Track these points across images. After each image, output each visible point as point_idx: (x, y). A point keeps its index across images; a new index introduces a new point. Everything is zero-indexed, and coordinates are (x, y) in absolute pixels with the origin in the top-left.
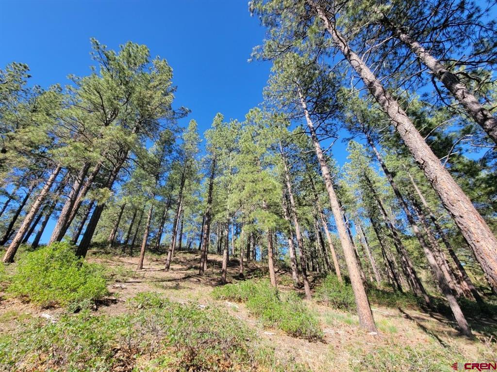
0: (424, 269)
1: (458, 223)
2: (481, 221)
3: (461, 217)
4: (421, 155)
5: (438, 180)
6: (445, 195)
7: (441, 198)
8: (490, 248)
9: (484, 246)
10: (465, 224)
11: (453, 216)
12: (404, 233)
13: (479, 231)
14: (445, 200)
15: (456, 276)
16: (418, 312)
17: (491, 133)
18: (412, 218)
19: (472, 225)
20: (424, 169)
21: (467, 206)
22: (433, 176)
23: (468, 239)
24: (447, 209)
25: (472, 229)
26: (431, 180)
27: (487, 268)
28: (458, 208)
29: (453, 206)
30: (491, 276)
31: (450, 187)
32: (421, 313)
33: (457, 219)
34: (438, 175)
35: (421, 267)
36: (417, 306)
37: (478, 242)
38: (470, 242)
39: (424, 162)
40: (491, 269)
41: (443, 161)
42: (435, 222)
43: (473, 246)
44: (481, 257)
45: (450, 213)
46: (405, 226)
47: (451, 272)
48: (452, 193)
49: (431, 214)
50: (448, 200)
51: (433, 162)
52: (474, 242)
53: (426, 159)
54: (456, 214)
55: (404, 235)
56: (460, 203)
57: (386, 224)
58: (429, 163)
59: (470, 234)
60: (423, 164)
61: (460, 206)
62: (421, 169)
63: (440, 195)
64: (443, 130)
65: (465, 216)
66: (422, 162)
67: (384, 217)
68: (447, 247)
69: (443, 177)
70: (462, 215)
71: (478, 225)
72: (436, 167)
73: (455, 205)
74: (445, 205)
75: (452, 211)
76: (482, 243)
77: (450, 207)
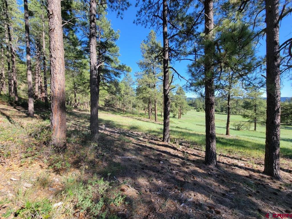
0: (25, 83)
1: (51, 61)
2: (63, 65)
3: (55, 59)
4: (53, 8)
5: (54, 31)
6: (53, 42)
7: (50, 43)
8: (60, 79)
9: (58, 77)
10: (54, 63)
11: (51, 56)
12: (21, 59)
13: (59, 69)
14: (52, 45)
15: (42, 90)
16: (6, 106)
17: (91, 29)
18: (30, 50)
19: (58, 64)
20: (50, 19)
21: (61, 54)
22: (53, 27)
23: (52, 71)
24: (50, 51)
25: (57, 67)
26: (51, 29)
27: (53, 87)
28: (56, 53)
29: (54, 51)
30: (53, 91)
31: (58, 40)
32: (7, 106)
33: (52, 59)
34: (56, 28)
35: (24, 82)
36: (7, 102)
37: (56, 74)
38: (52, 73)
39: (52, 14)
40: (55, 88)
41: (63, 23)
42: (45, 61)
43: (52, 75)
44: (53, 82)
45: (51, 54)
46: (25, 55)
47: (40, 88)
48: (58, 43)
49: (45, 56)
50: (53, 46)
51: (58, 19)
52: (54, 74)
53: (55, 13)
54: (53, 56)
55: (20, 60)
56: (59, 51)
57: (7, 47)
58: (55, 17)
59: (54, 69)
60: (51, 15)
61: (58, 53)
62: (48, 17)
63: (51, 41)
64: (76, 14)
65: (57, 59)
66: (51, 13)
67: (7, 41)
68: (44, 75)
69: (58, 31)
70: (56, 58)
71: (61, 66)
72: (57, 23)
73: (55, 51)
74: (50, 48)
75: (52, 54)
76: (58, 75)
77: (52, 51)
